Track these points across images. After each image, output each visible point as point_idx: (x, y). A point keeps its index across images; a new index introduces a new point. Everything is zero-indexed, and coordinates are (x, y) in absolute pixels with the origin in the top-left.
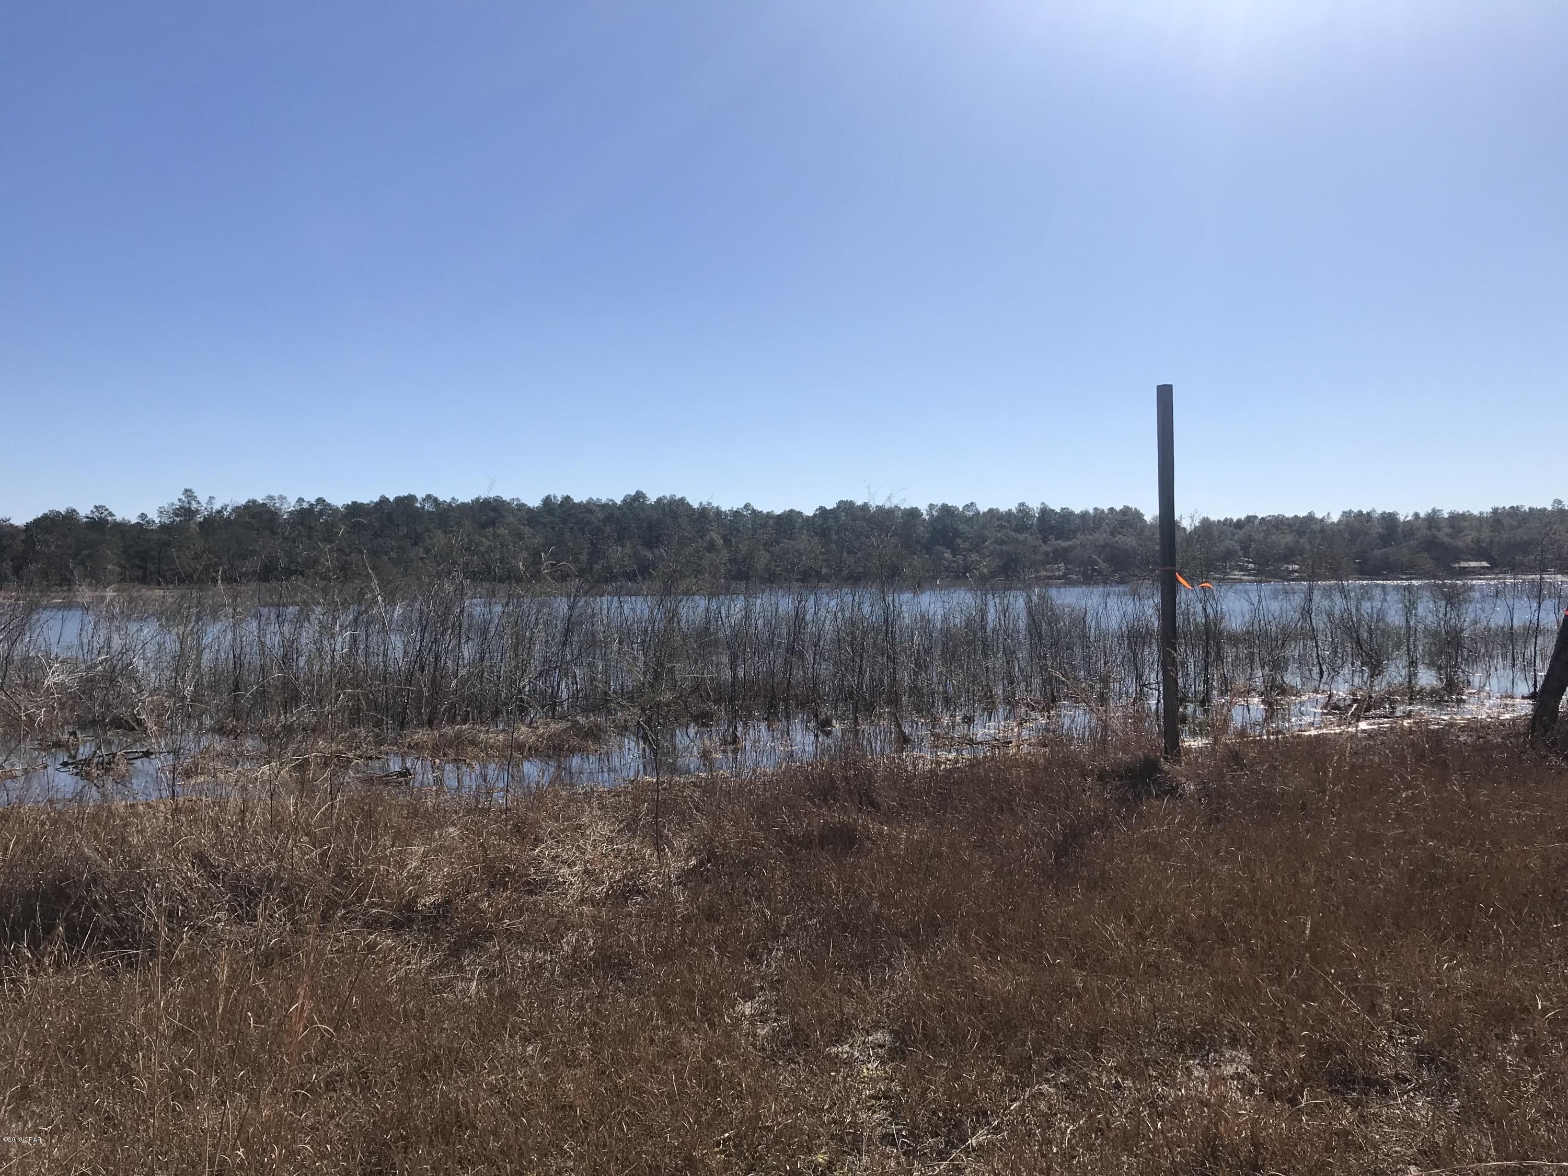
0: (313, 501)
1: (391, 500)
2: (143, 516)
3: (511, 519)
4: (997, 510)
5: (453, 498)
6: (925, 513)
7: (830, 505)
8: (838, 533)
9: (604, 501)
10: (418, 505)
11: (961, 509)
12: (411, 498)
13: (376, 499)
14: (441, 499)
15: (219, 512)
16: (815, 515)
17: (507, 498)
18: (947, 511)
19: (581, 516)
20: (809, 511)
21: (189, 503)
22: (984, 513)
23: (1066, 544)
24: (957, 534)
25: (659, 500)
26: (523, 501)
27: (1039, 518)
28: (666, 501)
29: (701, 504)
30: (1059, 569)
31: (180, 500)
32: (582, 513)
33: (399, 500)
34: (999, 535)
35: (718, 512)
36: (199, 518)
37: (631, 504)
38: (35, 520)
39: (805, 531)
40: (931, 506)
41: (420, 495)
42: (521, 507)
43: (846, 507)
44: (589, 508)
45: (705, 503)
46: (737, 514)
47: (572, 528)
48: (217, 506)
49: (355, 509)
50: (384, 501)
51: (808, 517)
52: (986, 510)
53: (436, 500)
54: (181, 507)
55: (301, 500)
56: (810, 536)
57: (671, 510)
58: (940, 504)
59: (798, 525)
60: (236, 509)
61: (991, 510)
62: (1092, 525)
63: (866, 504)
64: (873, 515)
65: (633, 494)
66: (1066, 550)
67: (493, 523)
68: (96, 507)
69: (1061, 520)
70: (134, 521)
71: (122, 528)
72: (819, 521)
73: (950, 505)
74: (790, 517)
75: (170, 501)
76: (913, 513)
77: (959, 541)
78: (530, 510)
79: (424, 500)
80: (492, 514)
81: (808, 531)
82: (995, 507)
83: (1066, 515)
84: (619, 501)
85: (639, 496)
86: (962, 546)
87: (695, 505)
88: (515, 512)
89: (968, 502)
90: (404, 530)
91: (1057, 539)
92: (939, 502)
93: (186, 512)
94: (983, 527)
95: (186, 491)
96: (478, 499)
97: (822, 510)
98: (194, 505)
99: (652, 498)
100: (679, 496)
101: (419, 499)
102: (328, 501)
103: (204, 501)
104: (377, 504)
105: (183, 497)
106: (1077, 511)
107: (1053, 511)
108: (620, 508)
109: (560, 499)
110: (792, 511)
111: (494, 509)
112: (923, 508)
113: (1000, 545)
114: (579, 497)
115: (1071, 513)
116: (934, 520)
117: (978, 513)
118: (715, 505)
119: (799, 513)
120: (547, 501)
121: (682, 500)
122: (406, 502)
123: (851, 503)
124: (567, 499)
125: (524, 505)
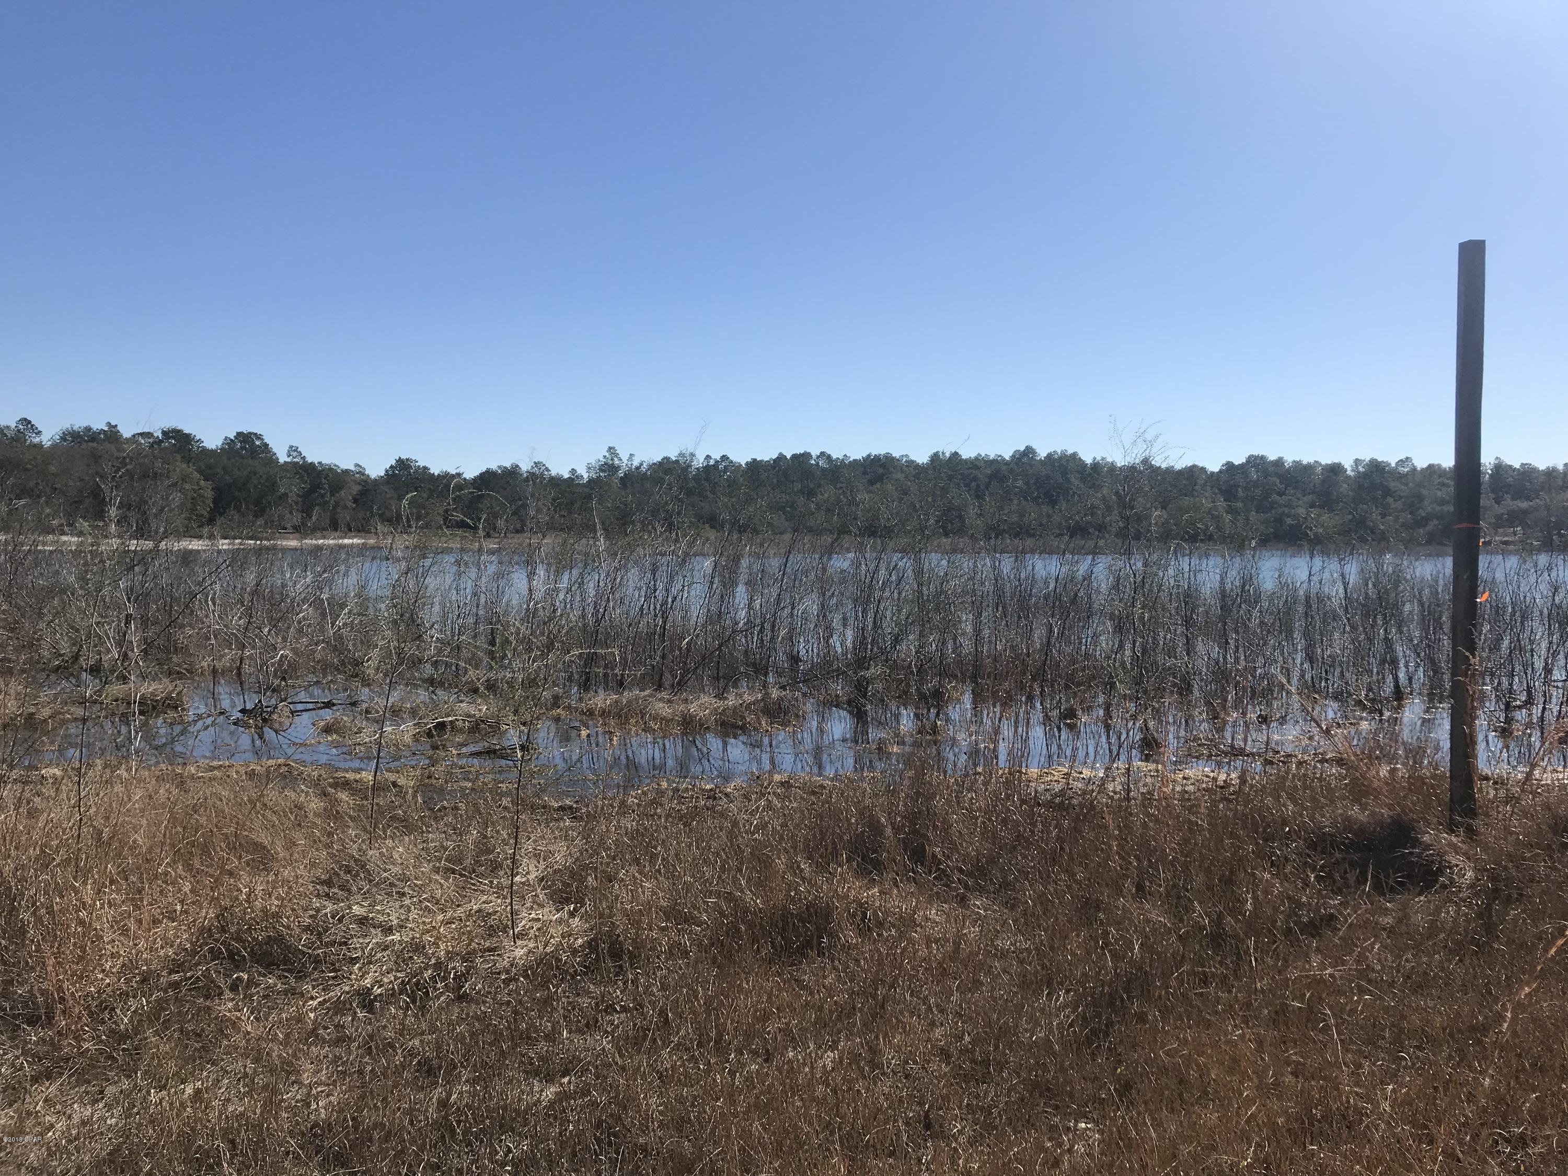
0: (718, 458)
1: (788, 457)
2: (573, 471)
3: (900, 476)
4: (1439, 466)
5: (845, 455)
6: (1349, 469)
7: (1239, 460)
8: (1246, 489)
9: (992, 457)
10: (813, 462)
11: (1393, 465)
12: (807, 455)
13: (775, 456)
14: (834, 457)
15: (638, 468)
16: (1221, 471)
17: (896, 454)
18: (1376, 467)
19: (966, 472)
20: (1214, 466)
21: (612, 460)
22: (1422, 469)
23: (1524, 505)
24: (1387, 492)
25: (1049, 456)
26: (912, 458)
27: (1491, 476)
28: (1056, 456)
29: (1095, 459)
30: (1515, 533)
31: (605, 457)
32: (970, 468)
33: (795, 457)
34: (1439, 494)
35: (1112, 467)
36: (621, 474)
37: (1019, 459)
38: (481, 474)
39: (1208, 488)
40: (1357, 462)
41: (815, 453)
42: (911, 462)
43: (1256, 462)
44: (976, 464)
45: (1099, 458)
46: (1132, 469)
47: (958, 484)
48: (636, 463)
49: (754, 465)
50: (781, 457)
51: (1212, 473)
52: (1425, 466)
53: (829, 457)
54: (606, 464)
55: (708, 457)
56: (1214, 493)
57: (1061, 465)
58: (1368, 459)
59: (1201, 482)
60: (652, 466)
61: (1431, 466)
62: (1561, 483)
63: (1280, 459)
64: (1288, 471)
65: (1022, 449)
66: (1525, 512)
67: (880, 479)
68: (535, 463)
69: (1520, 477)
70: (566, 476)
71: (556, 482)
72: (1224, 478)
73: (1380, 460)
74: (1193, 474)
75: (596, 458)
76: (1335, 470)
77: (1390, 500)
78: (917, 466)
79: (818, 457)
80: (881, 471)
81: (1212, 487)
82: (1436, 463)
83: (1528, 472)
84: (1007, 457)
85: (1029, 451)
86: (1393, 506)
87: (1088, 460)
88: (904, 468)
89: (1403, 457)
90: (798, 486)
91: (1513, 499)
92: (1366, 457)
93: (609, 468)
94: (1420, 485)
95: (610, 448)
96: (869, 456)
97: (1230, 466)
98: (616, 462)
99: (1042, 453)
100: (1070, 451)
101: (814, 457)
102: (731, 458)
103: (625, 458)
104: (774, 460)
105: (607, 454)
106: (1542, 466)
107: (1510, 467)
108: (1007, 463)
109: (948, 455)
110: (1194, 466)
111: (883, 465)
112: (1348, 464)
113: (1439, 505)
114: (967, 453)
115: (1535, 470)
116: (1361, 476)
117: (1414, 469)
118: (1109, 460)
119: (1203, 469)
120: (935, 457)
121: (1074, 455)
122: (801, 459)
123: (1263, 458)
124: (956, 454)
125: (913, 462)
